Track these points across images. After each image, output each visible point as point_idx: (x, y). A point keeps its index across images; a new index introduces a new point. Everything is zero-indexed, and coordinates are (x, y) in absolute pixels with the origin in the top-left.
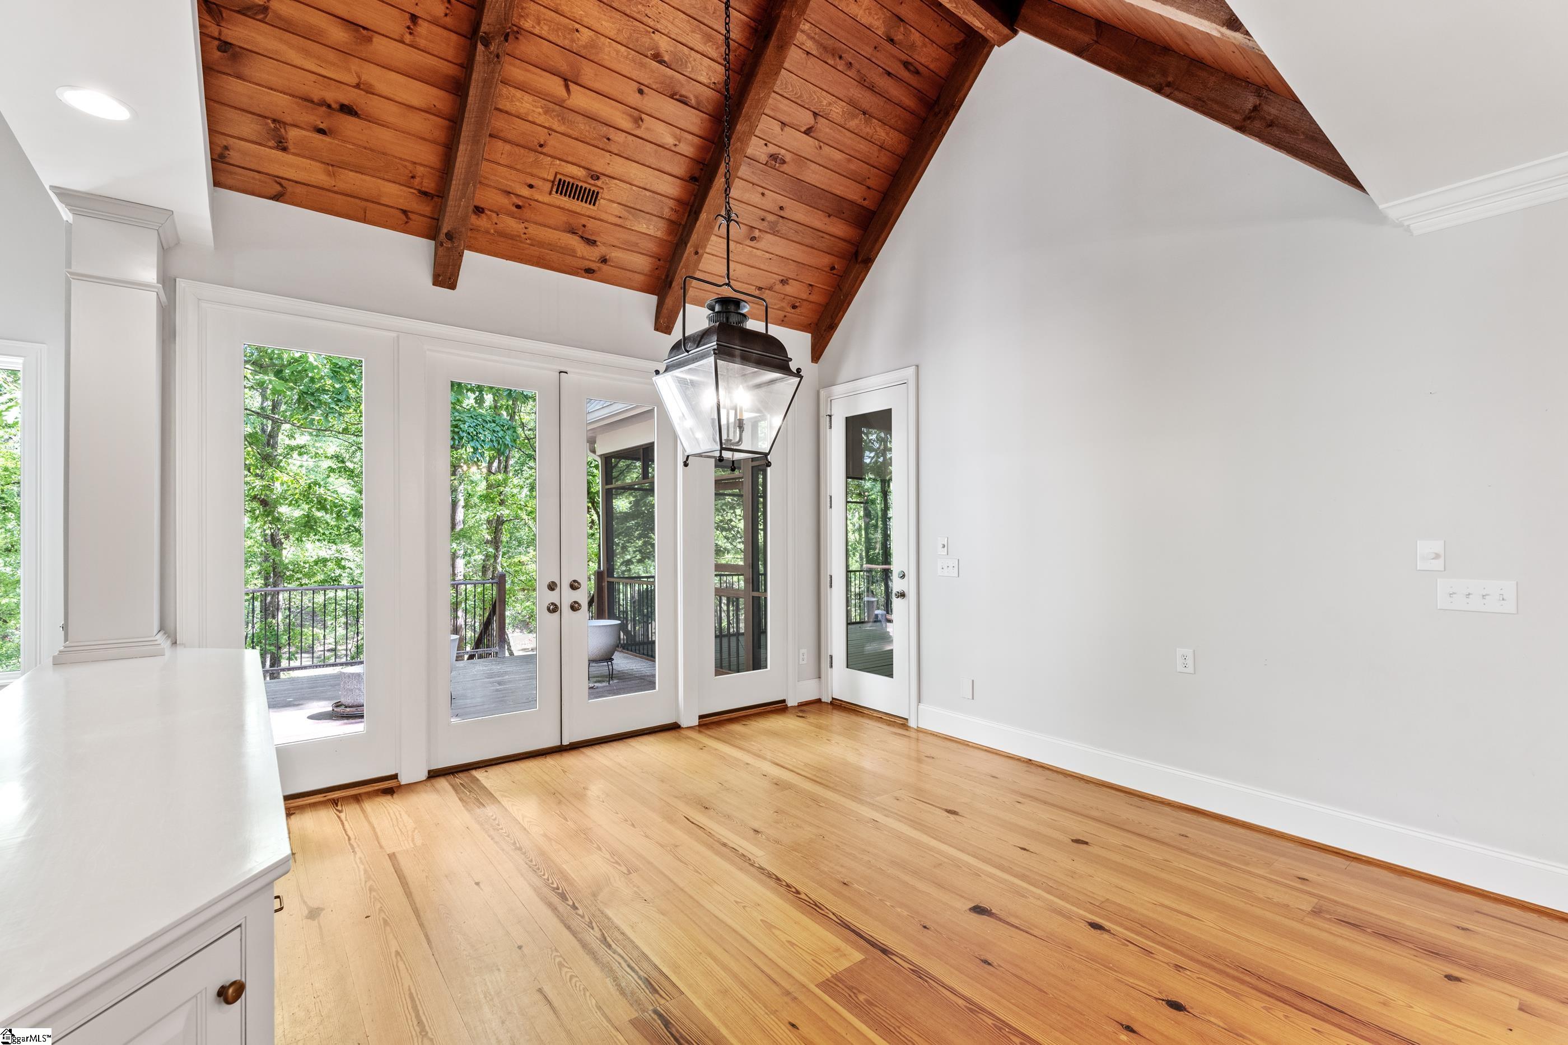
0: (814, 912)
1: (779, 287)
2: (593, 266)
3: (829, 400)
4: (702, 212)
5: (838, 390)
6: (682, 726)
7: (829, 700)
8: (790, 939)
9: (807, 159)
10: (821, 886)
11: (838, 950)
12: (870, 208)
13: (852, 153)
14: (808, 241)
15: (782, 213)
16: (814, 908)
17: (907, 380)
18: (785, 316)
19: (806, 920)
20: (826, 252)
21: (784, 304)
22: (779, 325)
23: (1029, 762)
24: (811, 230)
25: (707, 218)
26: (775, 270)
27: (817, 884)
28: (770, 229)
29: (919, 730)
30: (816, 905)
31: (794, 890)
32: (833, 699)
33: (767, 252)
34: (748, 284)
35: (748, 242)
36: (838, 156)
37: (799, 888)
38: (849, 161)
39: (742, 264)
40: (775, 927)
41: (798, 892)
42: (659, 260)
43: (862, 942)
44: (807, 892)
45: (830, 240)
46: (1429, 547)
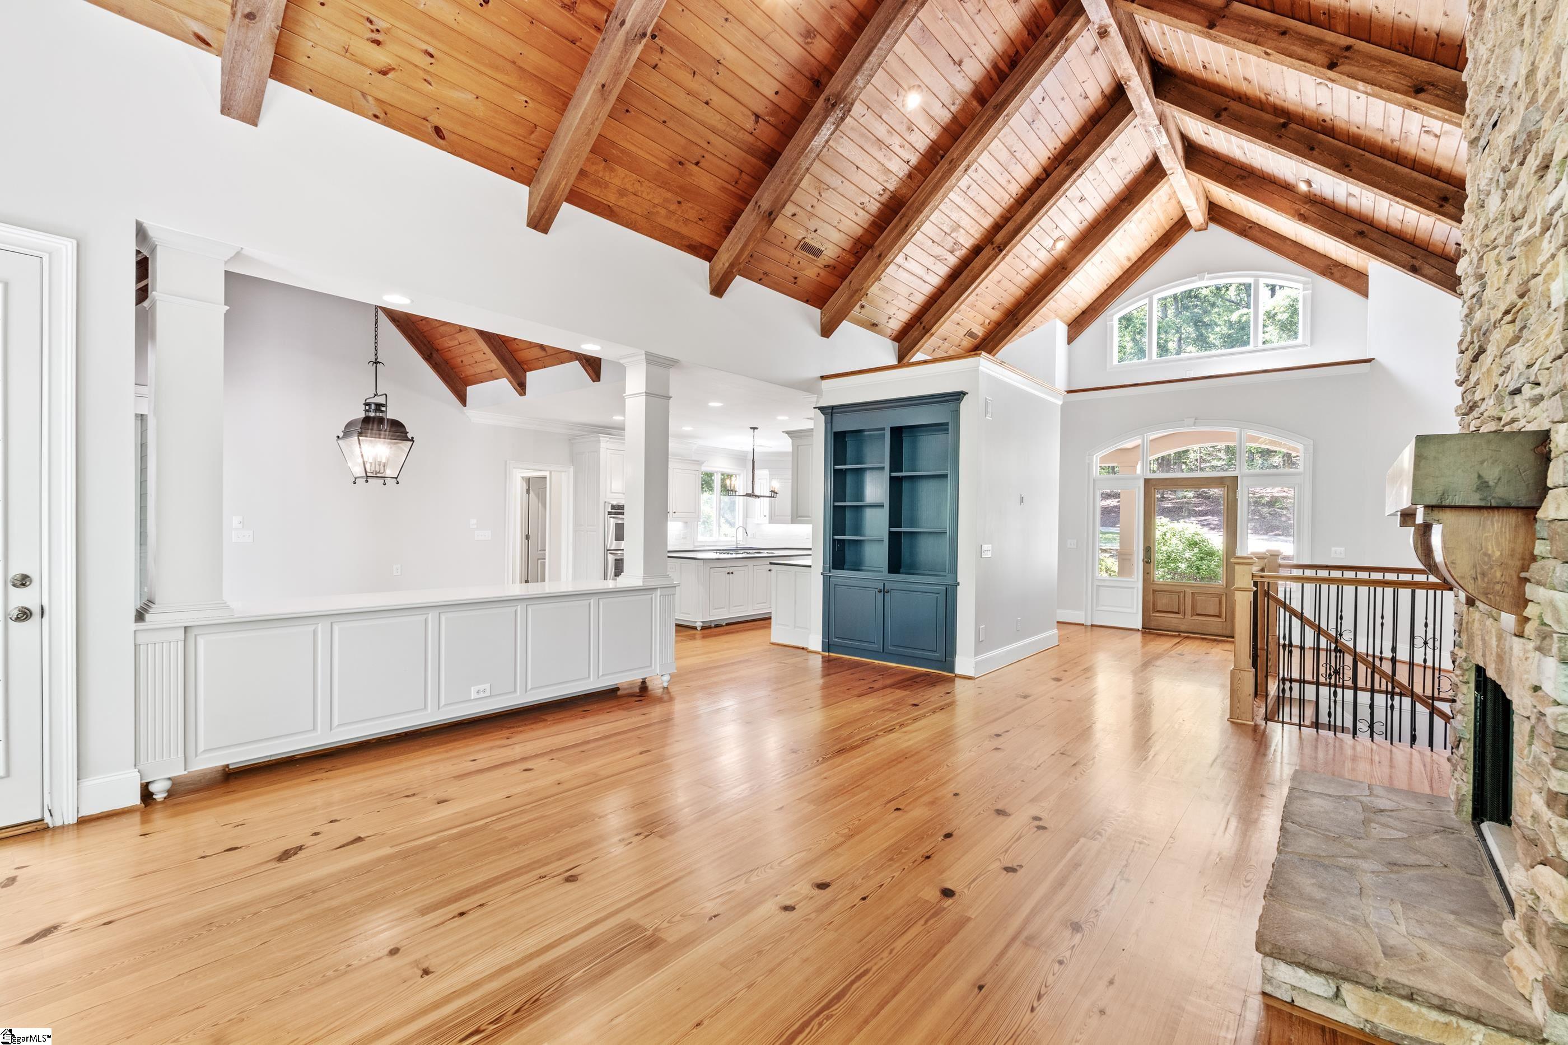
46: (473, 521)
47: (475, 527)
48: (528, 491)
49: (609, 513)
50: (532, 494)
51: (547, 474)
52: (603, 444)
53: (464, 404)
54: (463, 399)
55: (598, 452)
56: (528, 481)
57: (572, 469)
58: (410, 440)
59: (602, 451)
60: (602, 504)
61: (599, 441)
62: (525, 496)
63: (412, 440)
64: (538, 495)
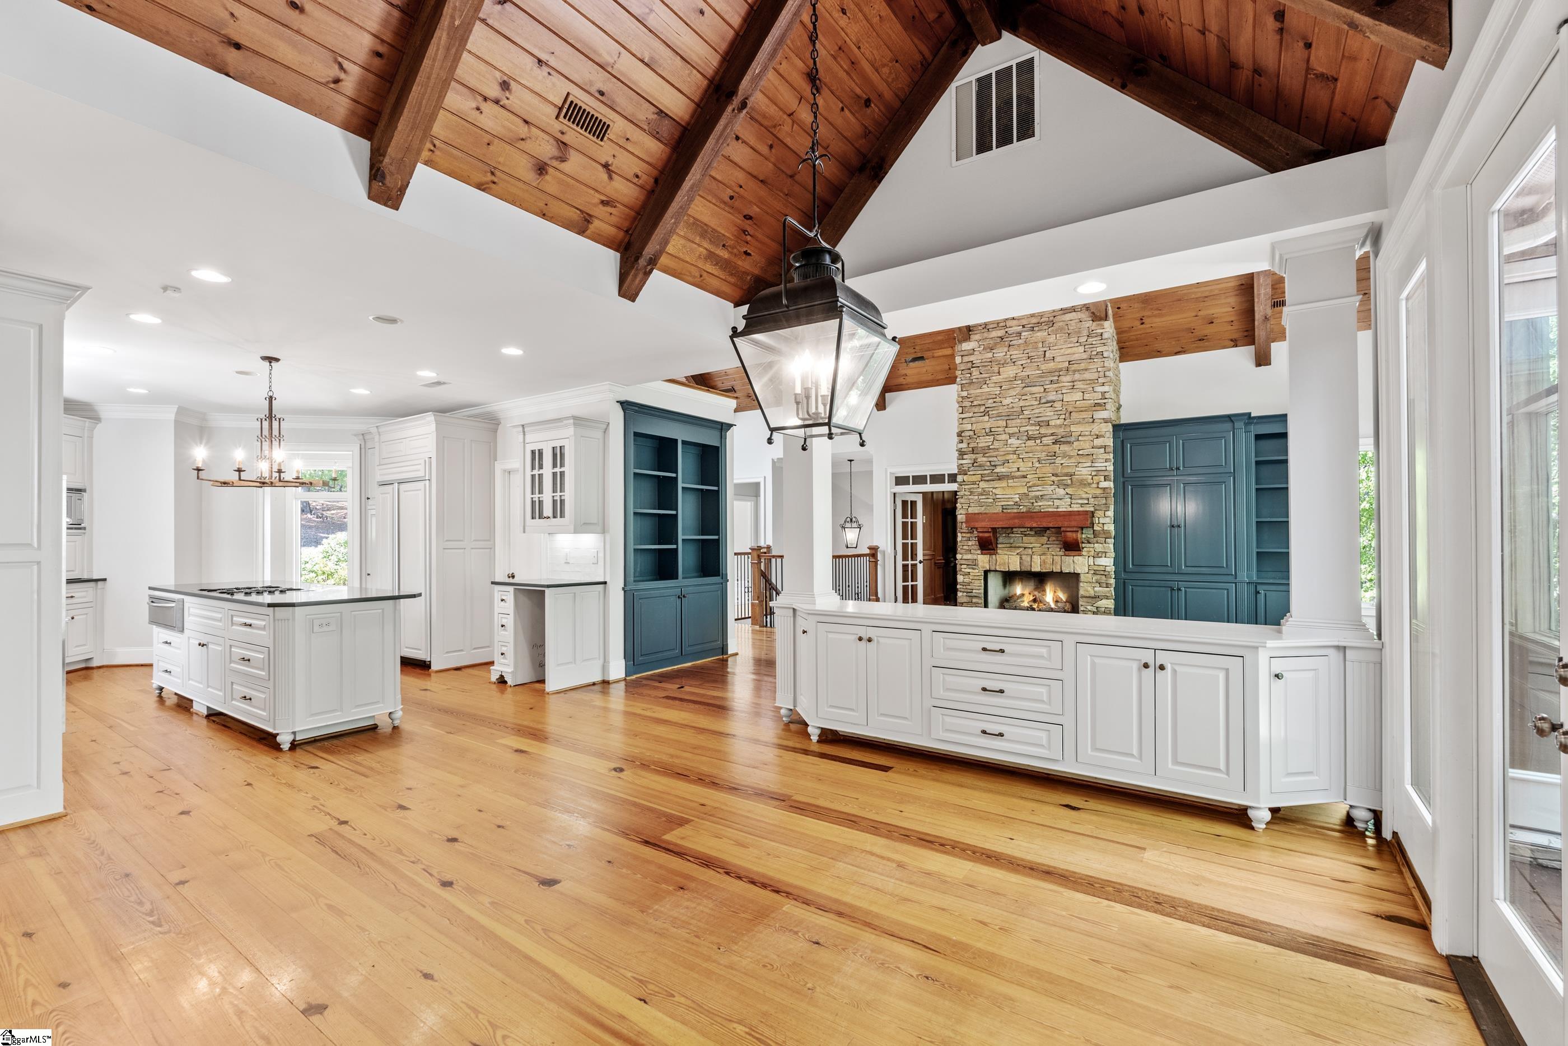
0: (705, 859)
8: (721, 840)
10: (707, 882)
11: (683, 838)
16: (708, 862)
19: (713, 853)
27: (711, 884)
30: (707, 865)
31: (732, 875)
37: (727, 877)
40: (735, 845)
41: (727, 873)
43: (663, 845)
44: (718, 875)
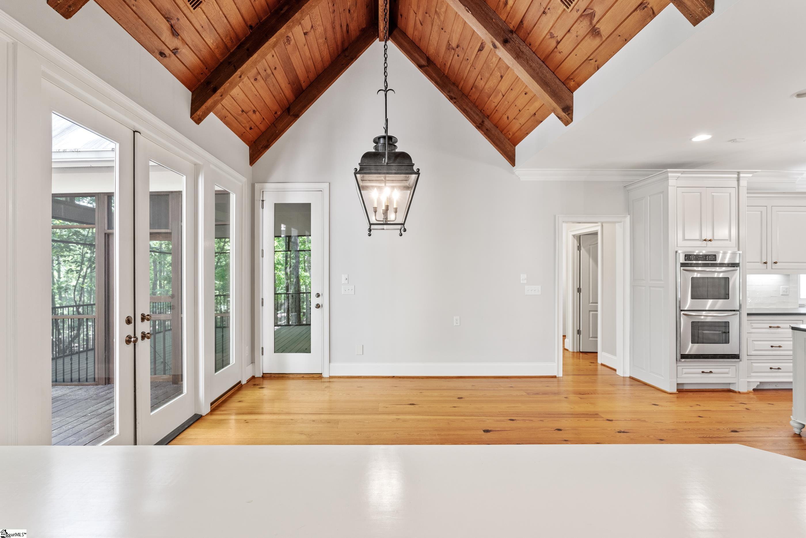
1: (251, 113)
2: (167, 52)
3: (262, 190)
4: (256, 53)
5: (268, 186)
6: (203, 415)
7: (261, 375)
9: (298, 49)
12: (303, 87)
13: (312, 56)
14: (275, 93)
15: (274, 71)
17: (323, 189)
18: (244, 132)
20: (277, 102)
21: (247, 125)
22: (239, 136)
23: (393, 377)
24: (279, 88)
25: (256, 59)
26: (255, 103)
28: (265, 78)
29: (331, 377)
32: (263, 374)
33: (257, 91)
34: (239, 106)
35: (252, 80)
36: (308, 54)
38: (310, 59)
39: (243, 92)
42: (206, 69)
45: (283, 97)
46: (523, 276)
47: (525, 282)
48: (579, 248)
49: (683, 265)
50: (583, 250)
51: (597, 228)
52: (672, 182)
53: (513, 163)
54: (511, 159)
55: (665, 193)
56: (579, 238)
57: (628, 219)
58: (415, 173)
59: (671, 191)
60: (672, 255)
61: (667, 178)
62: (577, 252)
63: (418, 173)
64: (589, 252)
